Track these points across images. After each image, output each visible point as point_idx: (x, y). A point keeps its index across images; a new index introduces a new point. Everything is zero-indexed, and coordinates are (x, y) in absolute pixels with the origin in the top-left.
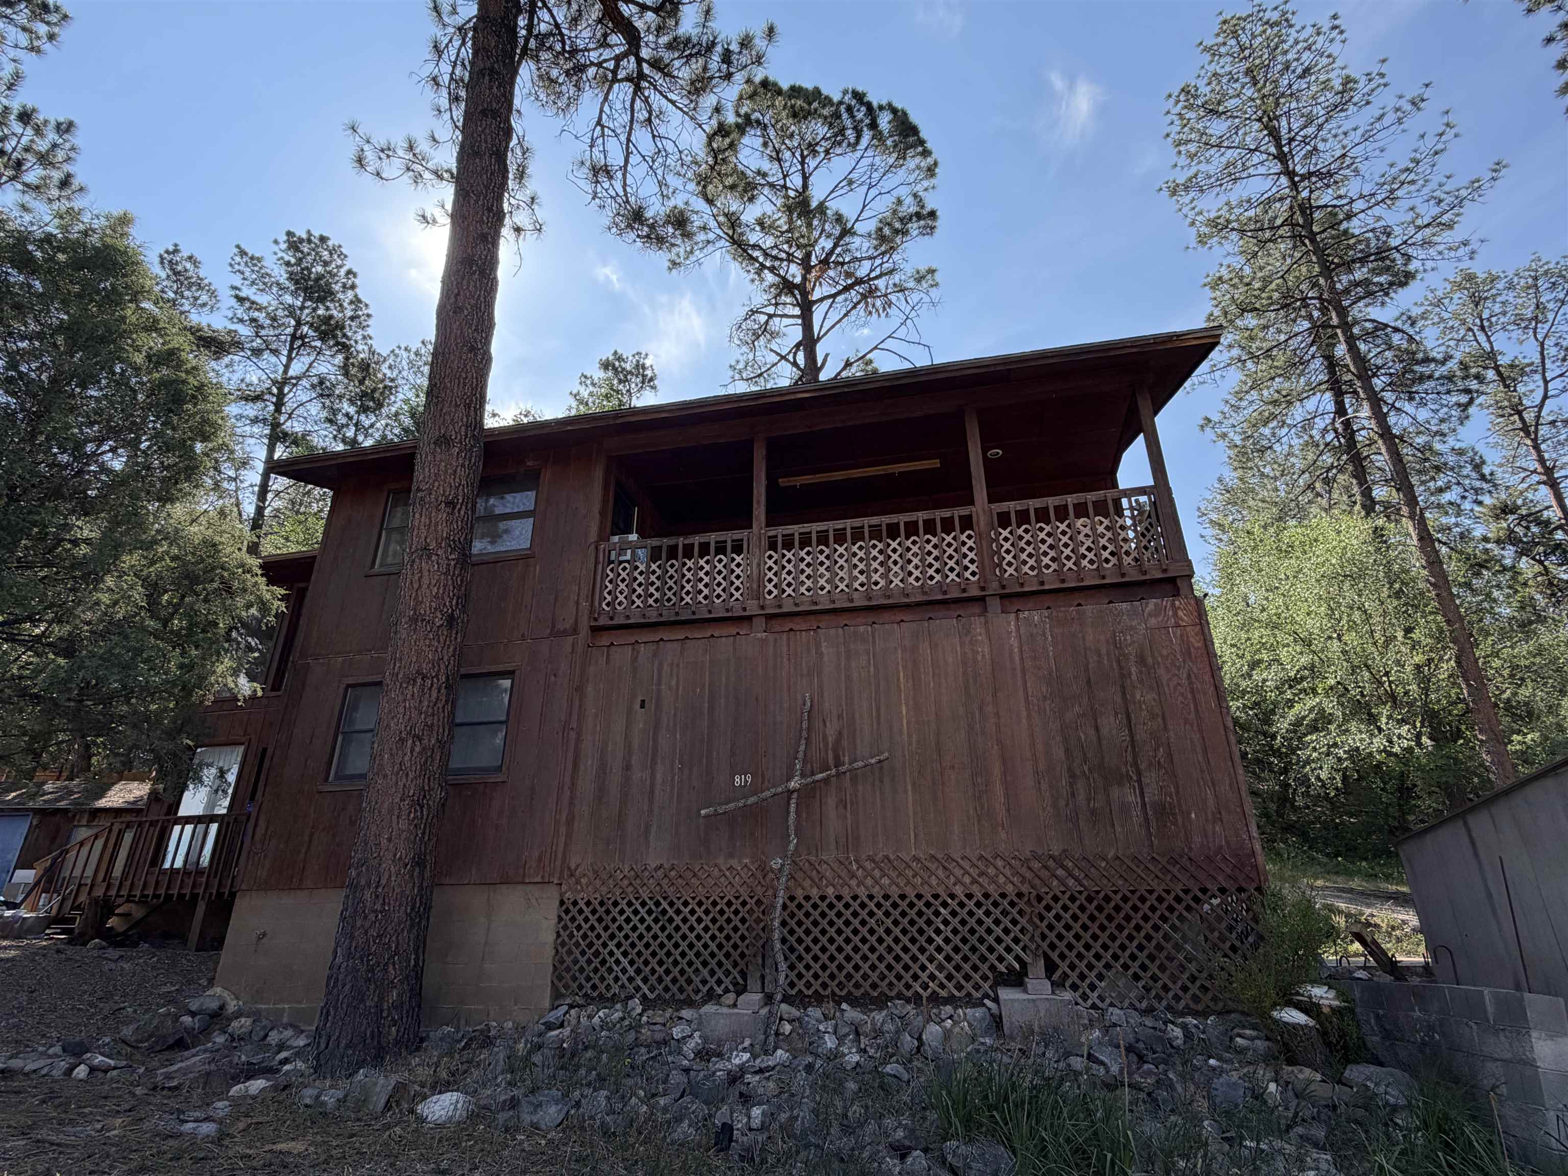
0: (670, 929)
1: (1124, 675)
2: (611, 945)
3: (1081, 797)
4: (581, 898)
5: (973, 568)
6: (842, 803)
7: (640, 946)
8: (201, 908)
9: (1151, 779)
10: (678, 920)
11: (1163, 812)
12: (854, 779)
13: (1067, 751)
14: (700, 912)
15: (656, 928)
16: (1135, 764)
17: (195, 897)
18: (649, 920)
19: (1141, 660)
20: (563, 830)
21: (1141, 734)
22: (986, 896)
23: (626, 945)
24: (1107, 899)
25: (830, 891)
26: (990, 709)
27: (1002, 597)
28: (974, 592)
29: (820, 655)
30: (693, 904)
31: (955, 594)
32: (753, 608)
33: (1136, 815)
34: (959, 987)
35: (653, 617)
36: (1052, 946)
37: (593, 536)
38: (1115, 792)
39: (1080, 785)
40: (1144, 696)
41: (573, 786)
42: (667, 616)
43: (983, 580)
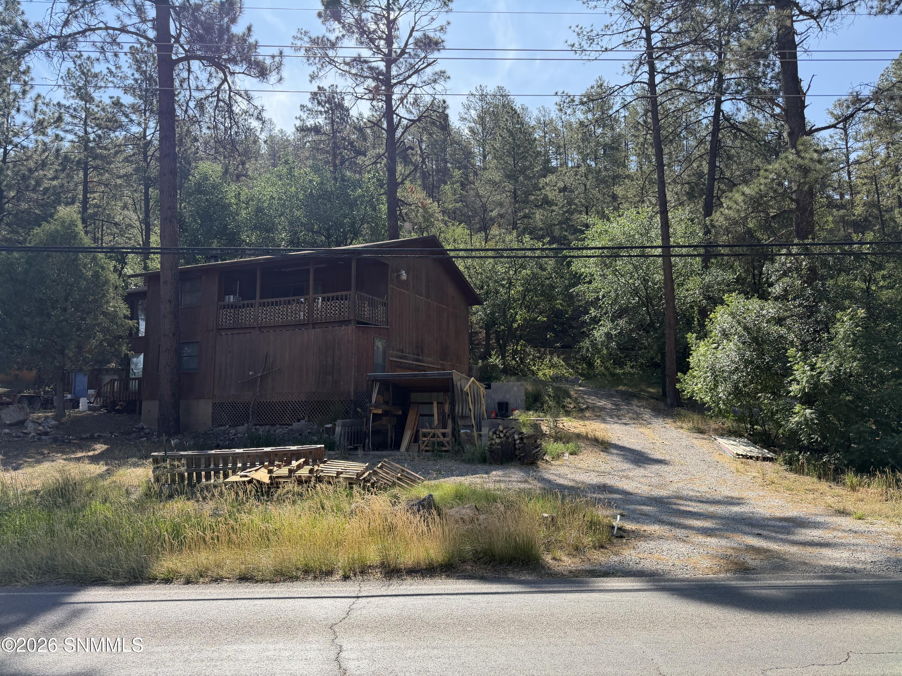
1: (334, 346)
2: (223, 413)
3: (321, 378)
4: (217, 402)
5: (307, 315)
6: (272, 379)
9: (336, 374)
10: (237, 407)
11: (336, 382)
12: (275, 373)
13: (320, 367)
14: (241, 405)
16: (333, 371)
17: (136, 400)
18: (231, 407)
19: (339, 344)
20: (212, 385)
21: (335, 363)
22: (299, 401)
23: (226, 413)
24: (322, 402)
25: (268, 400)
26: (305, 356)
27: (313, 324)
28: (306, 322)
29: (270, 339)
31: (302, 323)
32: (255, 324)
33: (331, 383)
34: (291, 422)
35: (232, 326)
36: (309, 413)
37: (216, 301)
38: (328, 377)
39: (321, 375)
40: (337, 353)
41: (214, 373)
42: (235, 326)
43: (308, 319)
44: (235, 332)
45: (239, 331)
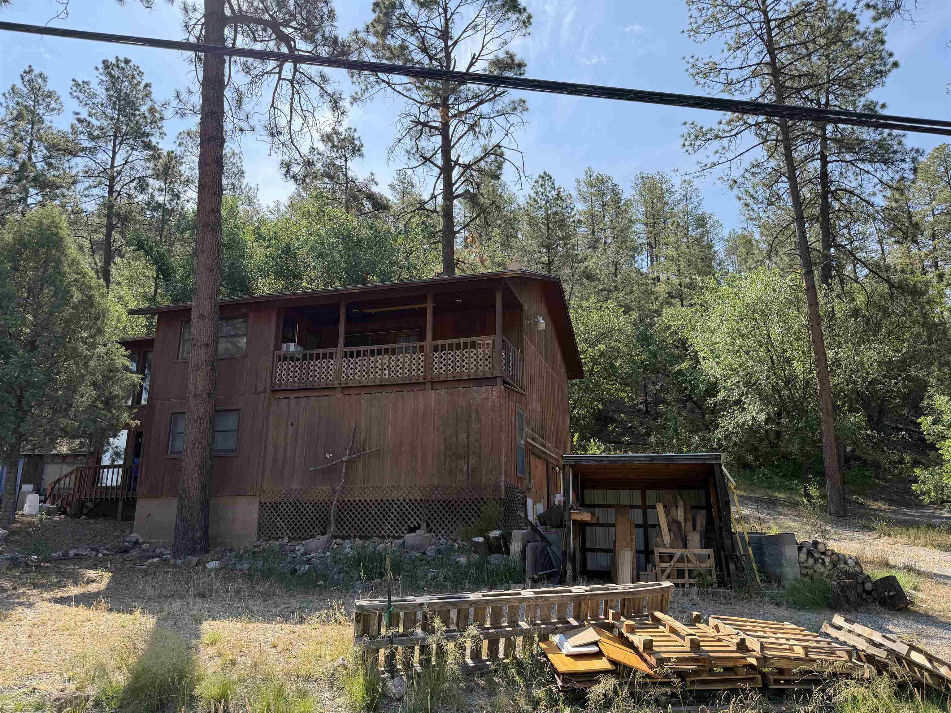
0: (299, 513)
1: (470, 416)
2: (278, 519)
3: (447, 464)
4: (268, 501)
5: (422, 370)
6: (364, 465)
7: (289, 519)
8: (121, 504)
9: (473, 458)
10: (302, 509)
11: (474, 470)
12: (369, 457)
13: (446, 447)
14: (310, 506)
15: (294, 512)
16: (468, 453)
17: (118, 499)
18: (292, 509)
19: (477, 412)
20: (260, 475)
21: (472, 441)
22: (410, 500)
23: (284, 519)
24: (450, 502)
25: (357, 499)
26: (420, 430)
27: (432, 382)
28: (421, 380)
29: (361, 405)
30: (308, 503)
31: (414, 381)
32: (336, 383)
33: (465, 472)
34: (397, 532)
35: (296, 386)
36: (429, 518)
37: (272, 348)
38: (459, 462)
39: (448, 460)
40: (475, 426)
41: (264, 456)
42: (302, 386)
43: (425, 375)
44: (301, 394)
45: (308, 394)
